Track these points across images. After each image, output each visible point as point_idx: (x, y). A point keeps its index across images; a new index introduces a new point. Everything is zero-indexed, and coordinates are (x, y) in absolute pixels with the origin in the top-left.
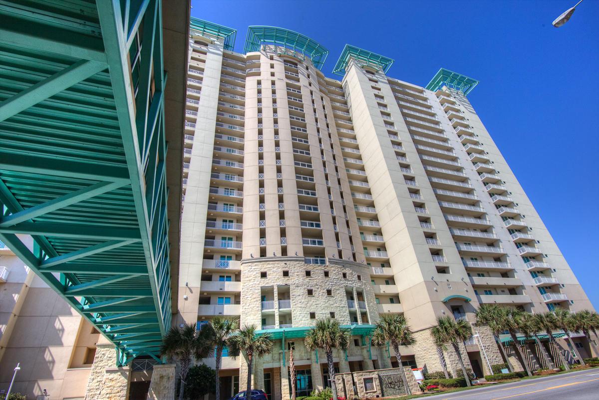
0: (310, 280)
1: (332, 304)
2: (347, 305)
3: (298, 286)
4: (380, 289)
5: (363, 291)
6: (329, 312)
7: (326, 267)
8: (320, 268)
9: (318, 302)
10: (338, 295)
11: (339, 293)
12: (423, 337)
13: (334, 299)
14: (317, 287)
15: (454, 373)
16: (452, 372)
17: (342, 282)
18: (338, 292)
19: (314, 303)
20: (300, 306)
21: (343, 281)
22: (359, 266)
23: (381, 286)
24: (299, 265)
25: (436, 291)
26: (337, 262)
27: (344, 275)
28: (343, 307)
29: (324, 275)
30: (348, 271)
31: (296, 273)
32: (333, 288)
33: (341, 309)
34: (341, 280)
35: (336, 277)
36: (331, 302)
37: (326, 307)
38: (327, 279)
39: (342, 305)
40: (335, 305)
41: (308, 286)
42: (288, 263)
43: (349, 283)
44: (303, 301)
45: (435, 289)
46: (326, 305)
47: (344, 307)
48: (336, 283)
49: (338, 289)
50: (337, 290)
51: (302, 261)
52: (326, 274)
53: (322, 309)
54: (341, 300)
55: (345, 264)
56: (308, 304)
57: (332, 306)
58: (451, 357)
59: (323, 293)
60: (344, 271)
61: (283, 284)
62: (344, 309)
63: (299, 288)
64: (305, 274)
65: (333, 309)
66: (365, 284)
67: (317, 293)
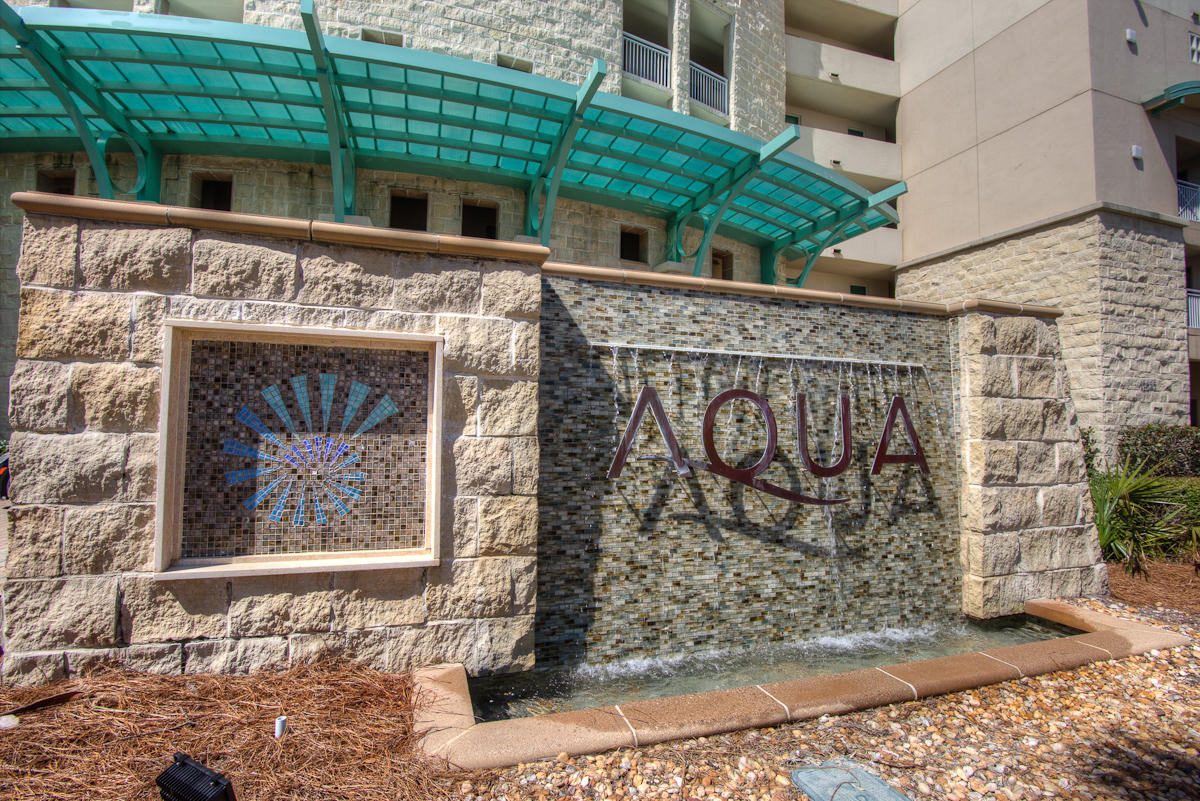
2: (614, 50)
4: (819, 66)
5: (726, 27)
6: (492, 54)
12: (971, 278)
15: (1108, 437)
16: (1099, 435)
25: (1132, 45)
33: (573, 56)
37: (479, 21)
40: (542, 27)
45: (1129, 34)
46: (481, 11)
47: (598, 53)
53: (447, 31)
54: (586, 16)
57: (523, 30)
58: (1116, 367)
65: (518, 45)
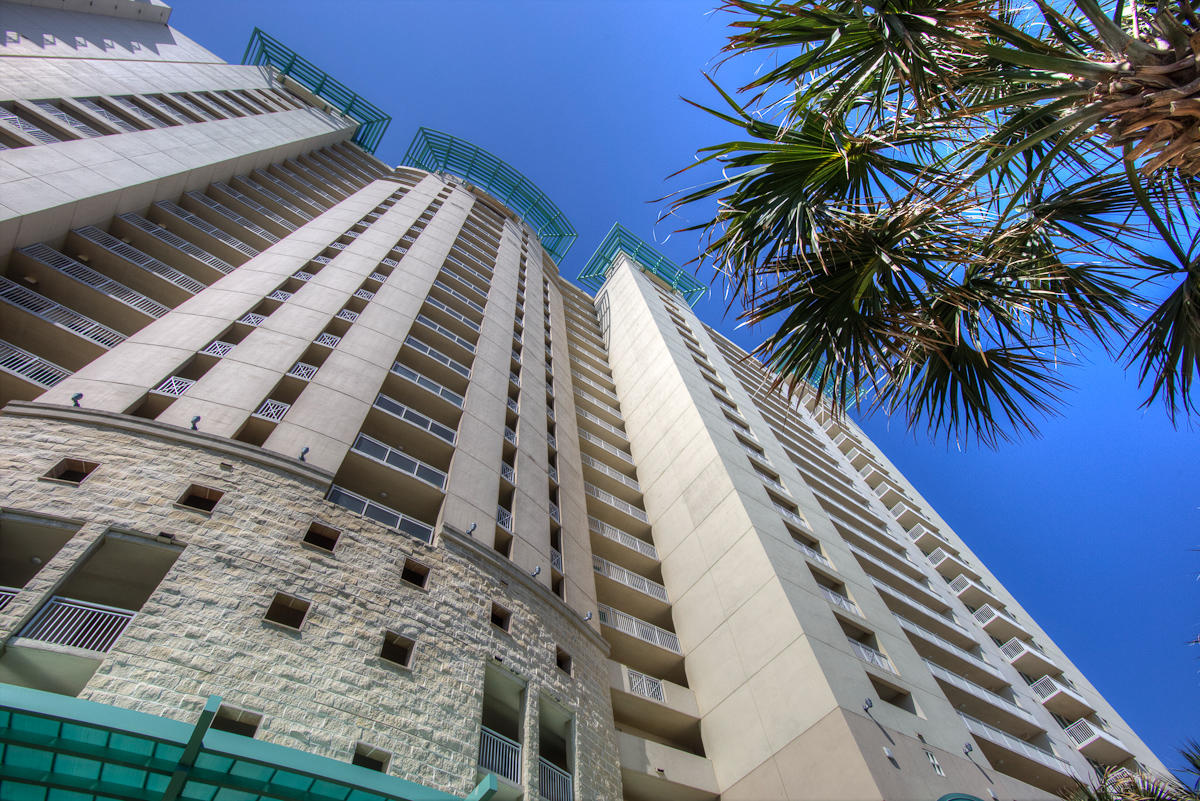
0: (313, 560)
1: (390, 710)
2: (472, 744)
3: (229, 564)
4: (645, 761)
5: (568, 724)
6: (351, 743)
7: (422, 549)
8: (390, 538)
9: (306, 671)
10: (440, 680)
11: (446, 672)
13: (413, 686)
14: (339, 601)
17: (477, 634)
18: (446, 665)
19: (282, 668)
20: (177, 653)
21: (486, 633)
22: (571, 622)
23: (647, 741)
24: (292, 493)
26: (478, 557)
27: (499, 619)
28: (446, 746)
29: (399, 570)
30: (520, 612)
31: (255, 514)
32: (425, 637)
33: (433, 748)
34: (475, 624)
35: (458, 605)
36: (387, 698)
37: (347, 708)
38: (409, 591)
39: (448, 736)
40: (407, 718)
41: (288, 583)
42: (238, 466)
43: (511, 652)
44: (217, 633)
46: (351, 698)
47: (457, 747)
48: (448, 624)
49: (452, 657)
50: (444, 654)
51: (318, 485)
52: (414, 575)
53: (312, 715)
54: (449, 710)
55: (512, 579)
56: (237, 661)
57: (386, 719)
59: (363, 637)
60: (502, 601)
61: (152, 531)
62: (451, 760)
63: (237, 573)
64: (303, 534)
65: (380, 735)
66: (584, 698)
67: (327, 628)
